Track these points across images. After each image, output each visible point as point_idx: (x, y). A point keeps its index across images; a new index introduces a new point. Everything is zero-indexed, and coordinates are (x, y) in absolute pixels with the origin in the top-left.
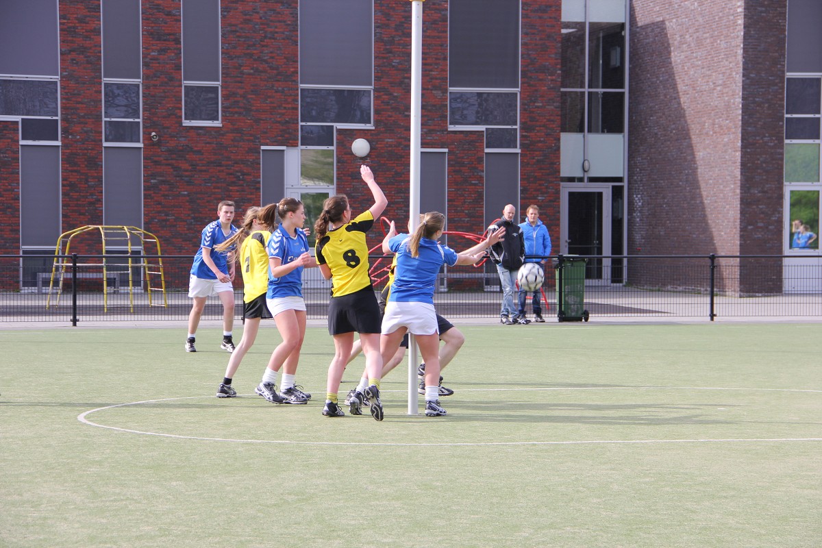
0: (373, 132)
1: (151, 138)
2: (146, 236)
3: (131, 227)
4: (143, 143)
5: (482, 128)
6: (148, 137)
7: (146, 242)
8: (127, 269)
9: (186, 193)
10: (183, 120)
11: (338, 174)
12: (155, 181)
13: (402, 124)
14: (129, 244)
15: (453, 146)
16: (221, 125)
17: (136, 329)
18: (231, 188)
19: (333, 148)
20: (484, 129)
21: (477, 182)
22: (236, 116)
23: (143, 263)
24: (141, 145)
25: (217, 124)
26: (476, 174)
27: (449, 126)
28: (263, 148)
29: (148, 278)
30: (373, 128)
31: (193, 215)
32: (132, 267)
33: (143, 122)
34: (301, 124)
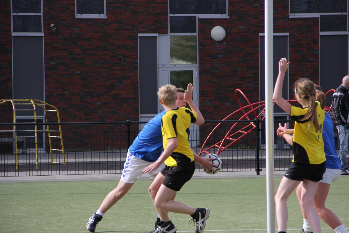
0: (228, 21)
1: (50, 29)
2: (48, 107)
3: (36, 100)
4: (44, 32)
5: (317, 15)
6: (47, 28)
7: (48, 112)
8: (33, 134)
9: (79, 72)
10: (76, 14)
11: (199, 55)
12: (54, 63)
13: (252, 13)
14: (35, 114)
15: (294, 31)
16: (106, 17)
17: (42, 182)
18: (114, 68)
19: (196, 34)
20: (319, 16)
21: (313, 59)
22: (118, 9)
23: (46, 130)
24: (42, 34)
25: (103, 16)
26: (312, 53)
27: (290, 14)
28: (140, 35)
29: (50, 141)
30: (228, 17)
31: (84, 90)
32: (38, 133)
33: (44, 16)
34: (170, 15)
